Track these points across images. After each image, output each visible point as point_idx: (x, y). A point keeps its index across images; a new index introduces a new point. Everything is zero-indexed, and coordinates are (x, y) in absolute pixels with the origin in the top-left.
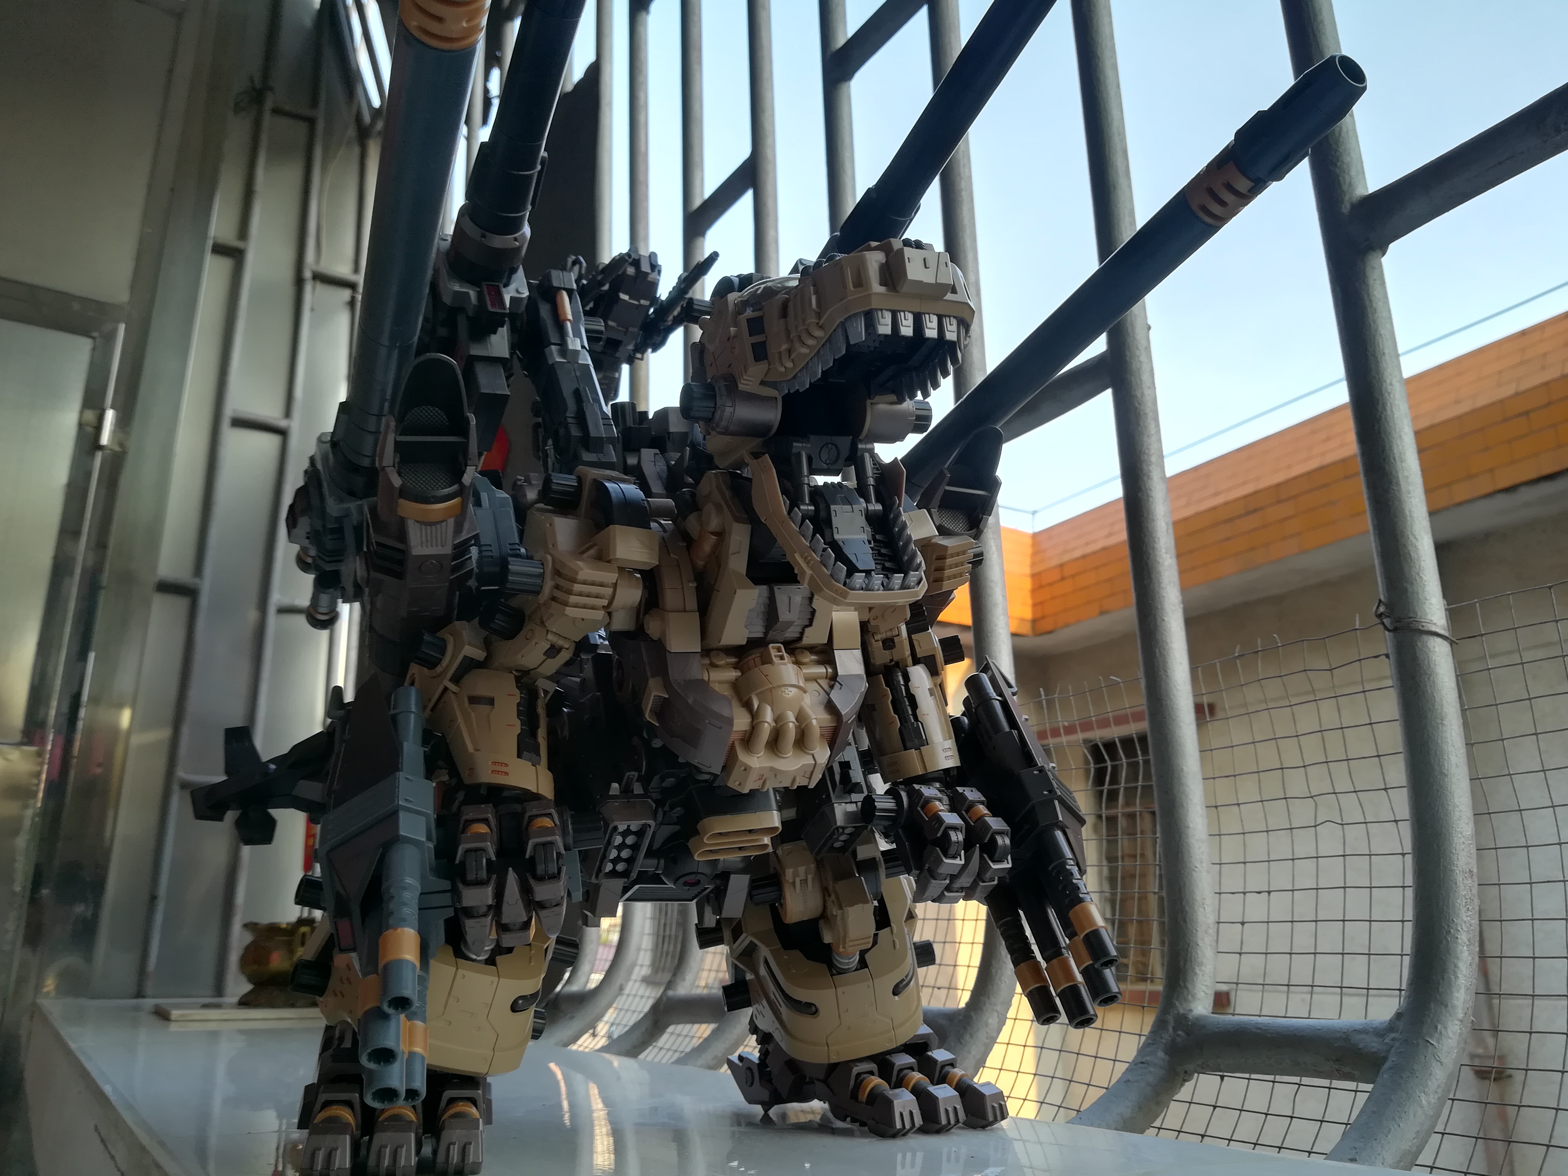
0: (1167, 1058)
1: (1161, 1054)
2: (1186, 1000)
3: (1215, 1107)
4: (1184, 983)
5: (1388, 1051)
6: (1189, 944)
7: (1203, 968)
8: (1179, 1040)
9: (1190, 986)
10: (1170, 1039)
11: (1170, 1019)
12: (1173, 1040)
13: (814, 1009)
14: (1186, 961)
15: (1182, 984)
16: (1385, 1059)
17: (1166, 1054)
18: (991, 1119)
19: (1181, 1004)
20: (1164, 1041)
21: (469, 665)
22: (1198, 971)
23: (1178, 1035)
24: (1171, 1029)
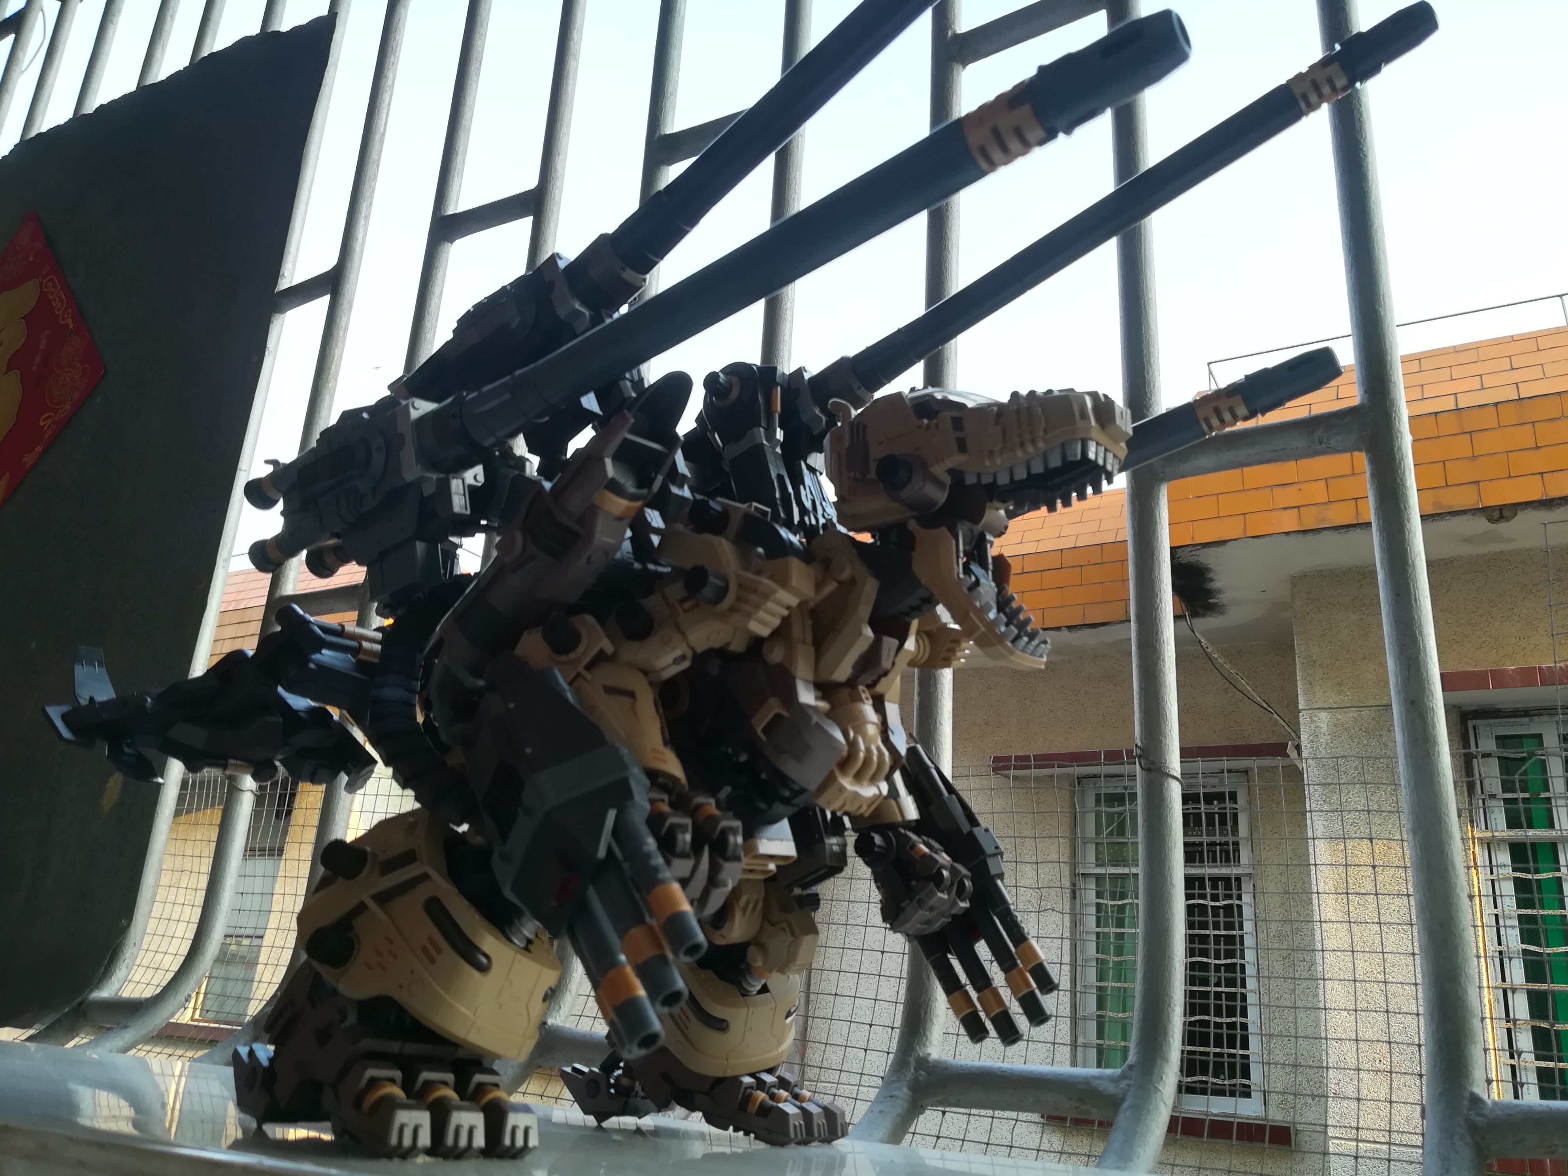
0: (909, 1092)
1: (905, 1090)
2: (924, 1045)
3: (938, 1137)
4: (924, 1031)
5: (1125, 1094)
6: (930, 998)
7: (939, 1019)
8: (921, 1078)
9: (928, 1034)
10: (912, 1077)
11: (912, 1060)
12: (916, 1079)
13: (725, 1025)
14: (926, 1013)
15: (922, 1031)
16: (1123, 1100)
17: (910, 1089)
18: (840, 1134)
19: (921, 1049)
20: (908, 1079)
21: (601, 657)
22: (935, 1022)
23: (921, 1075)
24: (912, 1069)
